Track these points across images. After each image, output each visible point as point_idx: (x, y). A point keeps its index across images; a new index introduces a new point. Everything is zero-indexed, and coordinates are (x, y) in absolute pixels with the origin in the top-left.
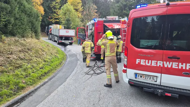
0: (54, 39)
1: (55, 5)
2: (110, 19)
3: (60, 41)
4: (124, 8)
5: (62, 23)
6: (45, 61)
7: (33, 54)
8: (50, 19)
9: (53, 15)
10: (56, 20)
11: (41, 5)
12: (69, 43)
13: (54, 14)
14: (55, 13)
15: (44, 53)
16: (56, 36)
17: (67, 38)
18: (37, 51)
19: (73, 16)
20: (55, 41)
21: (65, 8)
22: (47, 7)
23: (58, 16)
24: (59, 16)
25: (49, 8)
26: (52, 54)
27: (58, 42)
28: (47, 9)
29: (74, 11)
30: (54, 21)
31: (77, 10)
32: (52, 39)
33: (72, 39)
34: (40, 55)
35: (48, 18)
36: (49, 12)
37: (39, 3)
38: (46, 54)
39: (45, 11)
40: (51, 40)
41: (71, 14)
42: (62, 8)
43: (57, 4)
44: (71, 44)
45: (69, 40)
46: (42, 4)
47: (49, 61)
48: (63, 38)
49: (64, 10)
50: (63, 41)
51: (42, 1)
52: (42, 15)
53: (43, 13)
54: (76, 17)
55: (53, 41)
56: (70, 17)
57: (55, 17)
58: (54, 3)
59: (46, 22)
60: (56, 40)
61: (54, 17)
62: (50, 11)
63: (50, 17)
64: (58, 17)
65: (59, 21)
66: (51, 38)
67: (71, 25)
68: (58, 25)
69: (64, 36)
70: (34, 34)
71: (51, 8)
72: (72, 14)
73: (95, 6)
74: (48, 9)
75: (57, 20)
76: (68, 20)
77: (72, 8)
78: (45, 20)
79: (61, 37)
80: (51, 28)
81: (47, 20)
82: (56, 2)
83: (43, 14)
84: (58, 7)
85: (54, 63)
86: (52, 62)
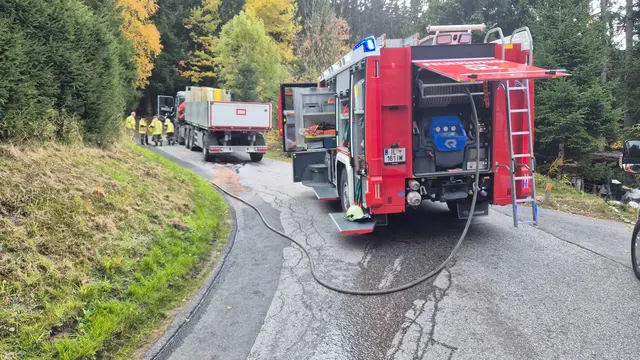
0: (194, 140)
1: (199, 22)
2: (443, 41)
3: (214, 148)
4: (465, 12)
5: (225, 82)
6: (101, 272)
7: (31, 235)
8: (184, 69)
9: (192, 55)
10: (204, 74)
11: (150, 19)
12: (248, 156)
13: (197, 53)
14: (200, 47)
15: (108, 220)
16: (200, 129)
17: (240, 137)
18: (63, 215)
19: (263, 55)
20: (197, 149)
21: (237, 29)
22: (174, 27)
23: (212, 59)
24: (214, 59)
25: (180, 30)
26: (156, 217)
27: (207, 150)
28: (172, 36)
29: (269, 38)
30: (196, 76)
31: (277, 37)
32: (186, 142)
33: (260, 140)
34: (78, 234)
35: (178, 65)
36: (181, 47)
37: (144, 14)
38: (121, 224)
39: (164, 40)
40: (183, 144)
41: (258, 48)
42: (225, 28)
43: (208, 17)
44: (256, 158)
45: (248, 143)
46: (155, 19)
47: (128, 263)
48: (227, 138)
49: (233, 35)
50: (226, 149)
51: (153, 8)
52: (153, 55)
53: (157, 47)
54: (276, 61)
55: (188, 147)
56: (256, 59)
57: (199, 64)
58: (197, 13)
59: (170, 82)
60: (199, 143)
61: (198, 61)
62: (184, 40)
63: (182, 63)
64: (213, 62)
65: (214, 75)
66: (183, 135)
67: (259, 89)
68: (209, 89)
69: (229, 128)
70: (74, 125)
71: (189, 31)
72: (262, 48)
73: (342, 22)
74: (176, 35)
75: (210, 74)
76: (246, 71)
77: (259, 28)
78: (166, 72)
79: (218, 135)
80: (182, 100)
81: (172, 72)
82: (206, 8)
83: (158, 52)
84: (213, 26)
85: (161, 273)
86: (147, 270)
